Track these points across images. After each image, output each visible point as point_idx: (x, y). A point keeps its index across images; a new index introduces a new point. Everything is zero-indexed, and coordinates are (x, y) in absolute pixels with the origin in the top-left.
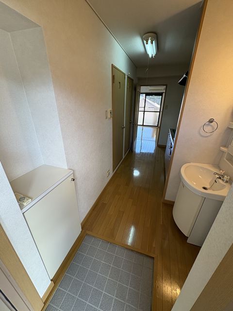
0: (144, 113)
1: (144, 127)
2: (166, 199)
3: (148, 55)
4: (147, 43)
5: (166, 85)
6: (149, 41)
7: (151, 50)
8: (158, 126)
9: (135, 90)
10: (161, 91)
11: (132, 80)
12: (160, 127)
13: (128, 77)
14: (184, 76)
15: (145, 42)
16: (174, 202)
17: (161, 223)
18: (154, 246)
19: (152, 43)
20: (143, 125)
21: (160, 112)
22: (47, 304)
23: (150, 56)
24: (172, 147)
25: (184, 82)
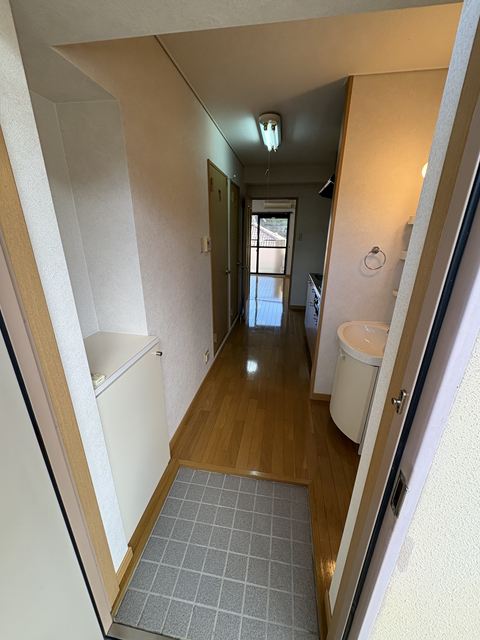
0: (258, 251)
1: (260, 278)
2: (316, 391)
3: (266, 147)
4: (266, 129)
5: (297, 199)
6: (269, 126)
7: (271, 139)
8: (285, 274)
9: (244, 206)
10: (288, 211)
11: (237, 187)
12: (290, 277)
13: (232, 183)
14: (329, 182)
15: (262, 127)
16: (330, 396)
17: (313, 431)
18: (305, 467)
19: (274, 129)
20: (257, 273)
21: (286, 248)
22: (125, 589)
23: (270, 149)
24: (317, 303)
25: (330, 193)
